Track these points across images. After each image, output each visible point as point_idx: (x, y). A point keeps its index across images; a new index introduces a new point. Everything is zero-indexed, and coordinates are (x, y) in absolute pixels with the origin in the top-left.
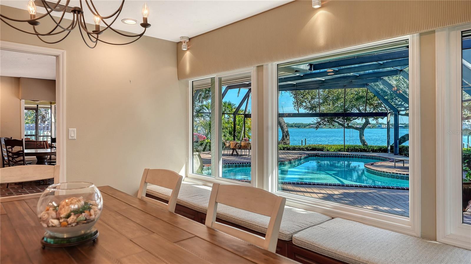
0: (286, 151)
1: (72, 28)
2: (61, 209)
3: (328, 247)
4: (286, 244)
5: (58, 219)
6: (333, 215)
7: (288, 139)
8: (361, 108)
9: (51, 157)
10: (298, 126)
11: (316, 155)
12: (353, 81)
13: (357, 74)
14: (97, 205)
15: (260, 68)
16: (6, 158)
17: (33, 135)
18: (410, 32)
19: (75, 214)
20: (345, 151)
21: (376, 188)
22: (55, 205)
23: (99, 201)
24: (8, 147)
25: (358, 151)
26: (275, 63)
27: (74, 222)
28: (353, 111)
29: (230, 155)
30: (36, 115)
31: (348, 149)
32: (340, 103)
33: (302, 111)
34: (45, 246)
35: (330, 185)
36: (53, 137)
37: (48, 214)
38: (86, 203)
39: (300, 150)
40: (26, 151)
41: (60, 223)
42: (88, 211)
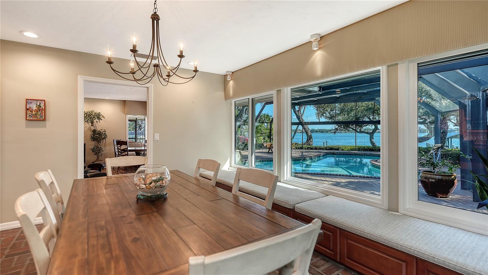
0: (310, 150)
1: (153, 76)
2: (147, 179)
3: (318, 213)
4: (291, 212)
5: (145, 185)
6: (327, 193)
7: (311, 142)
8: (371, 117)
9: (144, 152)
10: (322, 131)
11: (333, 154)
12: (362, 96)
13: (365, 91)
14: (167, 178)
15: (279, 92)
16: (117, 153)
17: (134, 138)
18: (379, 65)
19: (154, 182)
20: (356, 151)
21: (376, 178)
22: (144, 177)
23: (168, 177)
24: (118, 146)
25: (367, 151)
26: (289, 88)
27: (154, 187)
28: (364, 120)
29: (266, 153)
30: (135, 125)
31: (359, 149)
32: (352, 114)
33: (323, 120)
34: (138, 199)
35: (340, 175)
36: (146, 139)
37: (140, 181)
38: (161, 177)
39: (321, 150)
40: (129, 149)
41: (146, 187)
42: (161, 181)
